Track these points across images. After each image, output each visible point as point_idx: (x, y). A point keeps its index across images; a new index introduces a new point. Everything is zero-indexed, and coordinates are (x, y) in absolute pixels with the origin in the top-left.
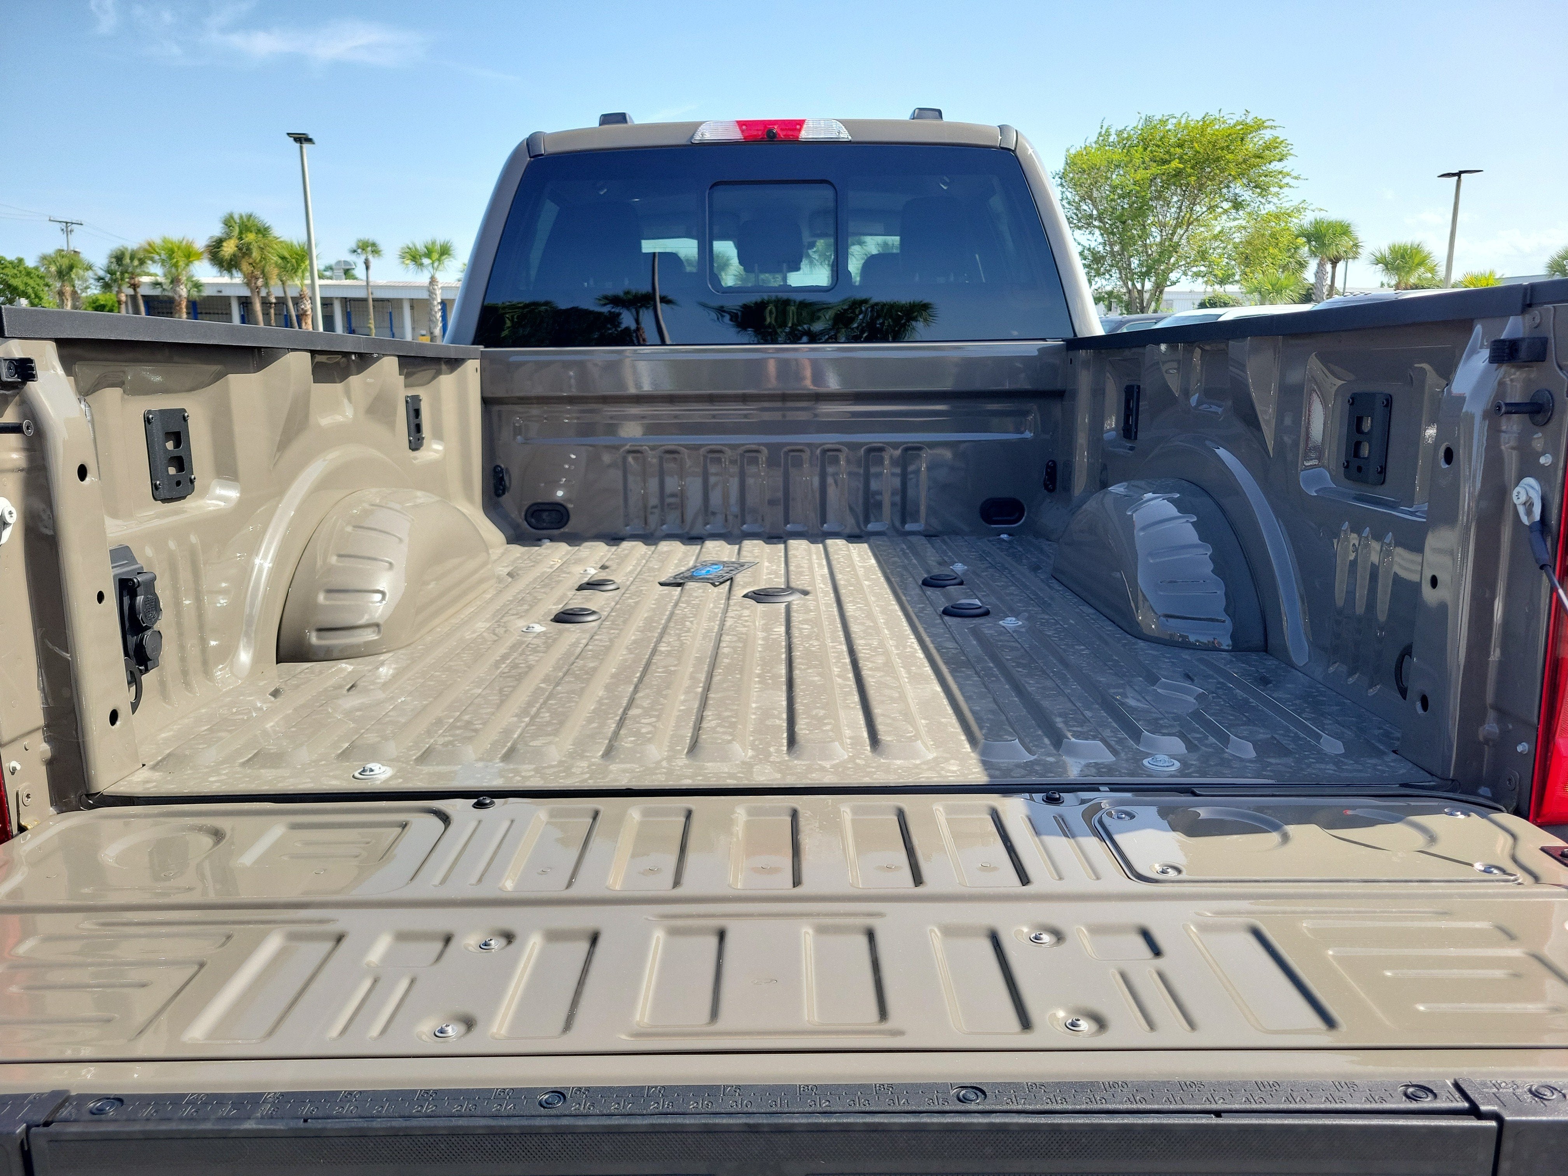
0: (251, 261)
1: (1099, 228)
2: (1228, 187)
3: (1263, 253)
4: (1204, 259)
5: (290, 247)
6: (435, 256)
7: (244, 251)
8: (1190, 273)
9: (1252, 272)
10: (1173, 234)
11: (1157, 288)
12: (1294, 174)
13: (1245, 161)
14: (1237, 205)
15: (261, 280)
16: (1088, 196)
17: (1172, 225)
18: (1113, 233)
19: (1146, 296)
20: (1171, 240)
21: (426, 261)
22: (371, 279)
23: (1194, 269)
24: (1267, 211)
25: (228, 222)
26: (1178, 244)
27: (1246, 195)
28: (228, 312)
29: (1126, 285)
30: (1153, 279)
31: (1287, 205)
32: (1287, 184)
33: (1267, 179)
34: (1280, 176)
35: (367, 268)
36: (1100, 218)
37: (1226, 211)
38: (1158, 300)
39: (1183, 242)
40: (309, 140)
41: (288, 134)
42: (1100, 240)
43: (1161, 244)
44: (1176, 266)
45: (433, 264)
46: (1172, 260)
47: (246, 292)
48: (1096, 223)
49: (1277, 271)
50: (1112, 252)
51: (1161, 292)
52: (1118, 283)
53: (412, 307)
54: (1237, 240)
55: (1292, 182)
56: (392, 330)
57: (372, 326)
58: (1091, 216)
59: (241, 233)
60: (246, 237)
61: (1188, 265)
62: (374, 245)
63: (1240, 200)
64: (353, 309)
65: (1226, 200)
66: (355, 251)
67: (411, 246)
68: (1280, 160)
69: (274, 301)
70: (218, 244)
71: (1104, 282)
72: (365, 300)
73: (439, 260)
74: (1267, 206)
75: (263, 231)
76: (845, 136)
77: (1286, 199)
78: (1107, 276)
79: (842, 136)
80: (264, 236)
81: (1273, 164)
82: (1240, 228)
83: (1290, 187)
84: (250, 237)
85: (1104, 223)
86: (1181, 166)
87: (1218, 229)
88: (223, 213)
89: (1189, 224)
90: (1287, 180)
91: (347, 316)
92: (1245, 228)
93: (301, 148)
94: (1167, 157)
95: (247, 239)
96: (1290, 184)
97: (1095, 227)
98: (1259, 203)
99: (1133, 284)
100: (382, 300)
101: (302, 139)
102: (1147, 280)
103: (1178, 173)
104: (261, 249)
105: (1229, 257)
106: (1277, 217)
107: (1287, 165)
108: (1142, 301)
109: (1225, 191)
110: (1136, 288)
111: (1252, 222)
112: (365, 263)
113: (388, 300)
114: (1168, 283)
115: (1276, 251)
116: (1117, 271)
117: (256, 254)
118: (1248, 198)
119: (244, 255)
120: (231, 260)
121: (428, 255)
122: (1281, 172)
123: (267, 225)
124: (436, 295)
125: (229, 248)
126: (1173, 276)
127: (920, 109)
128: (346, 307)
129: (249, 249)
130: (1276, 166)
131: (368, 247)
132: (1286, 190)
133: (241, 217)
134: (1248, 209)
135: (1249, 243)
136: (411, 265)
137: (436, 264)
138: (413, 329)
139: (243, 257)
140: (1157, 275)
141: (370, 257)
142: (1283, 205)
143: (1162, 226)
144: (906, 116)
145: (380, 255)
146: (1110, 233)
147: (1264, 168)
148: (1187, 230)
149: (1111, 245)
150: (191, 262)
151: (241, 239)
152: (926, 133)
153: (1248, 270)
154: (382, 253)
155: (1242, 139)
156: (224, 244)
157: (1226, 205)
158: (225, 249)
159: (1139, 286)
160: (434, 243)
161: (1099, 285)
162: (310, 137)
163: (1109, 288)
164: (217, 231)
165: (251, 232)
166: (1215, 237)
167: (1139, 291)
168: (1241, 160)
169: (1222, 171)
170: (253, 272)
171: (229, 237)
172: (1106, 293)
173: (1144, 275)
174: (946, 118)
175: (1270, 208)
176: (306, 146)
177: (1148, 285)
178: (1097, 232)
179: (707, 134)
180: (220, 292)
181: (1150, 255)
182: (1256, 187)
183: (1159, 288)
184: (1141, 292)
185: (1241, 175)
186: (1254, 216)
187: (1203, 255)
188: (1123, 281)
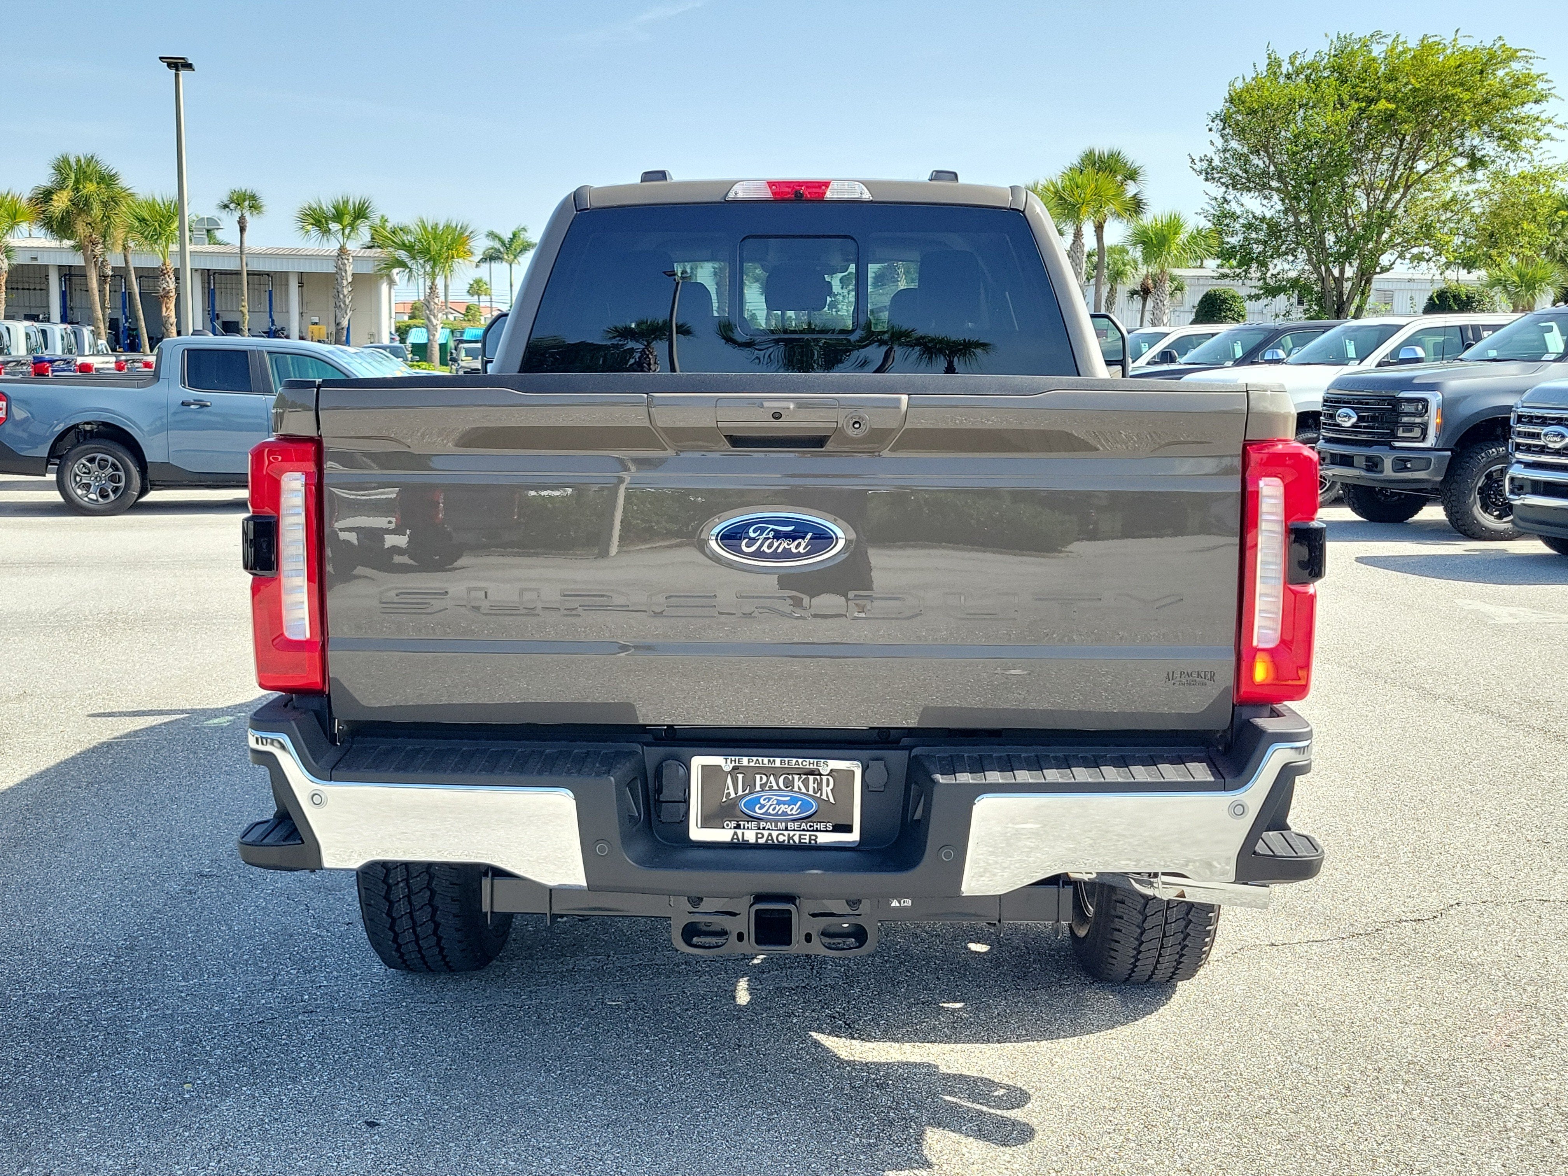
0: (89, 220)
1: (1278, 190)
2: (1462, 136)
3: (1515, 228)
4: (1428, 236)
5: (152, 206)
6: (347, 219)
7: (81, 205)
8: (1408, 256)
9: (1500, 255)
10: (1386, 199)
11: (1363, 275)
12: (1558, 121)
13: (1487, 102)
14: (1476, 162)
15: (100, 246)
16: (1261, 147)
17: (1382, 188)
18: (1297, 199)
19: (1347, 286)
20: (1382, 208)
21: (334, 226)
22: (246, 244)
23: (1415, 251)
24: (1519, 170)
25: (62, 167)
26: (1392, 215)
27: (1489, 148)
28: (43, 287)
29: (1317, 269)
30: (1356, 264)
31: (1550, 163)
32: (1548, 135)
33: (1518, 128)
34: (1538, 124)
35: (242, 230)
36: (1281, 177)
37: (1460, 171)
38: (1363, 293)
39: (1400, 212)
40: (189, 66)
41: (161, 58)
42: (1279, 206)
43: (1369, 214)
44: (1390, 244)
45: (343, 230)
46: (1385, 237)
47: (78, 260)
48: (1274, 184)
49: (1538, 256)
50: (1297, 223)
51: (1368, 281)
52: (1307, 268)
53: (301, 285)
54: (1477, 211)
55: (1556, 133)
56: (271, 316)
57: (246, 311)
58: (1265, 173)
59: (77, 181)
60: (84, 187)
61: (1407, 245)
62: (253, 197)
63: (1479, 154)
64: (217, 286)
65: (1461, 154)
66: (226, 206)
67: (314, 206)
68: (1537, 102)
69: (110, 273)
70: (47, 195)
71: (1287, 267)
72: (238, 273)
73: (352, 225)
74: (1519, 164)
75: (107, 180)
76: (867, 196)
77: (1547, 155)
78: (1291, 258)
79: (864, 196)
80: (108, 185)
81: (1527, 107)
82: (1482, 194)
83: (1552, 140)
84: (90, 188)
85: (1286, 185)
86: (1392, 106)
87: (1448, 195)
88: (56, 154)
89: (1407, 187)
90: (1548, 129)
91: (210, 295)
92: (1486, 193)
93: (177, 76)
94: (1374, 94)
95: (85, 191)
96: (1553, 135)
97: (1271, 188)
98: (1507, 160)
99: (1328, 270)
100: (260, 274)
101: (178, 65)
102: (1347, 264)
103: (1389, 117)
104: (105, 204)
105: (1466, 234)
106: (1534, 180)
107: (1546, 109)
108: (1341, 294)
109: (1457, 142)
110: (1333, 276)
111: (1499, 186)
112: (239, 222)
113: (268, 274)
114: (1378, 270)
115: (1532, 227)
116: (1304, 251)
117: (97, 211)
118: (1492, 153)
119: (81, 211)
120: (62, 218)
121: (338, 216)
122: (1537, 119)
123: (113, 172)
124: (346, 271)
125: (61, 202)
126: (1385, 259)
127: (937, 172)
128: (209, 283)
129: (87, 203)
130: (1531, 109)
131: (244, 200)
132: (1545, 143)
133: (78, 161)
134: (1492, 168)
135: (1495, 214)
136: (314, 231)
137: (347, 231)
138: (301, 314)
139: (79, 215)
140: (1362, 258)
141: (247, 215)
142: (1543, 163)
143: (1370, 189)
144: (925, 177)
145: (260, 212)
146: (1295, 198)
147: (1515, 112)
148: (1404, 196)
149: (1296, 216)
150: (17, 224)
151: (76, 189)
152: (943, 194)
153: (1494, 252)
154: (264, 209)
155: (1482, 72)
156: (55, 197)
157: (1462, 162)
158: (55, 204)
159: (1336, 272)
160: (345, 203)
161: (1279, 268)
162: (190, 62)
163: (1293, 274)
164: (45, 178)
165: (91, 181)
166: (1446, 206)
167: (1335, 279)
168: (1479, 99)
169: (1454, 114)
170: (91, 236)
171: (61, 186)
172: (1288, 280)
173: (1344, 258)
174: (961, 180)
175: (1524, 167)
176: (182, 73)
177: (1349, 272)
178: (1276, 197)
179: (740, 192)
180: (36, 259)
181: (1352, 229)
182: (1502, 138)
183: (1365, 276)
184: (1339, 281)
185: (1478, 122)
186: (1499, 176)
187: (1426, 231)
188: (1314, 266)
